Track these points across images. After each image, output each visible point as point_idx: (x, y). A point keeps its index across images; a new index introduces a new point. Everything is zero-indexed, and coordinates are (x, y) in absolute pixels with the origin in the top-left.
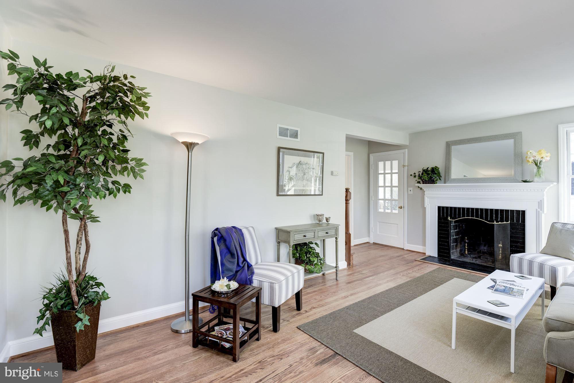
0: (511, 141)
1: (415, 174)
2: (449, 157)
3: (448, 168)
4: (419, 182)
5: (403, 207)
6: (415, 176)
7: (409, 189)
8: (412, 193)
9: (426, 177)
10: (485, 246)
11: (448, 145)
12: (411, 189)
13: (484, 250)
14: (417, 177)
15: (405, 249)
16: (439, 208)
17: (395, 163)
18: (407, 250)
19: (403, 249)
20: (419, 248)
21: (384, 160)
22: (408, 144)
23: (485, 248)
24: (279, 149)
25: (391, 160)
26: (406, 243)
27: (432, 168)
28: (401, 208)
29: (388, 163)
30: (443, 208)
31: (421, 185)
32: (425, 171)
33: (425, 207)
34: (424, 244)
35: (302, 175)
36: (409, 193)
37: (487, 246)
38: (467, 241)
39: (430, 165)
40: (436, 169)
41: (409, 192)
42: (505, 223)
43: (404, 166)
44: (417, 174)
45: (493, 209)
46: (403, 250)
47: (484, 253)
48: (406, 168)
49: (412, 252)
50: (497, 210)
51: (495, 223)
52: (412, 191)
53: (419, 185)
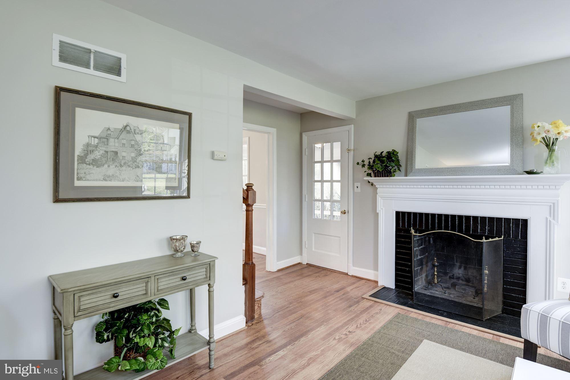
0: (506, 110)
1: (363, 161)
2: (413, 135)
3: (410, 155)
4: (369, 175)
5: (347, 212)
6: (363, 166)
7: (356, 184)
8: (359, 190)
9: (379, 167)
10: (460, 268)
11: (412, 117)
12: (358, 184)
13: (459, 274)
14: (366, 167)
15: (350, 273)
17: (337, 146)
18: (353, 276)
19: (347, 274)
20: (368, 274)
21: (322, 141)
22: (354, 117)
23: (460, 271)
24: (59, 91)
25: (331, 141)
26: (351, 264)
27: (388, 152)
28: (345, 213)
29: (327, 146)
30: (403, 213)
31: (372, 179)
32: (378, 157)
33: (377, 212)
34: (376, 268)
36: (355, 191)
37: (462, 268)
38: (437, 264)
39: (385, 148)
40: (393, 154)
42: (497, 239)
43: (349, 150)
44: (366, 163)
45: (477, 217)
46: (346, 276)
48: (352, 153)
49: (359, 279)
50: (483, 219)
51: (484, 240)
52: (359, 187)
53: (369, 178)
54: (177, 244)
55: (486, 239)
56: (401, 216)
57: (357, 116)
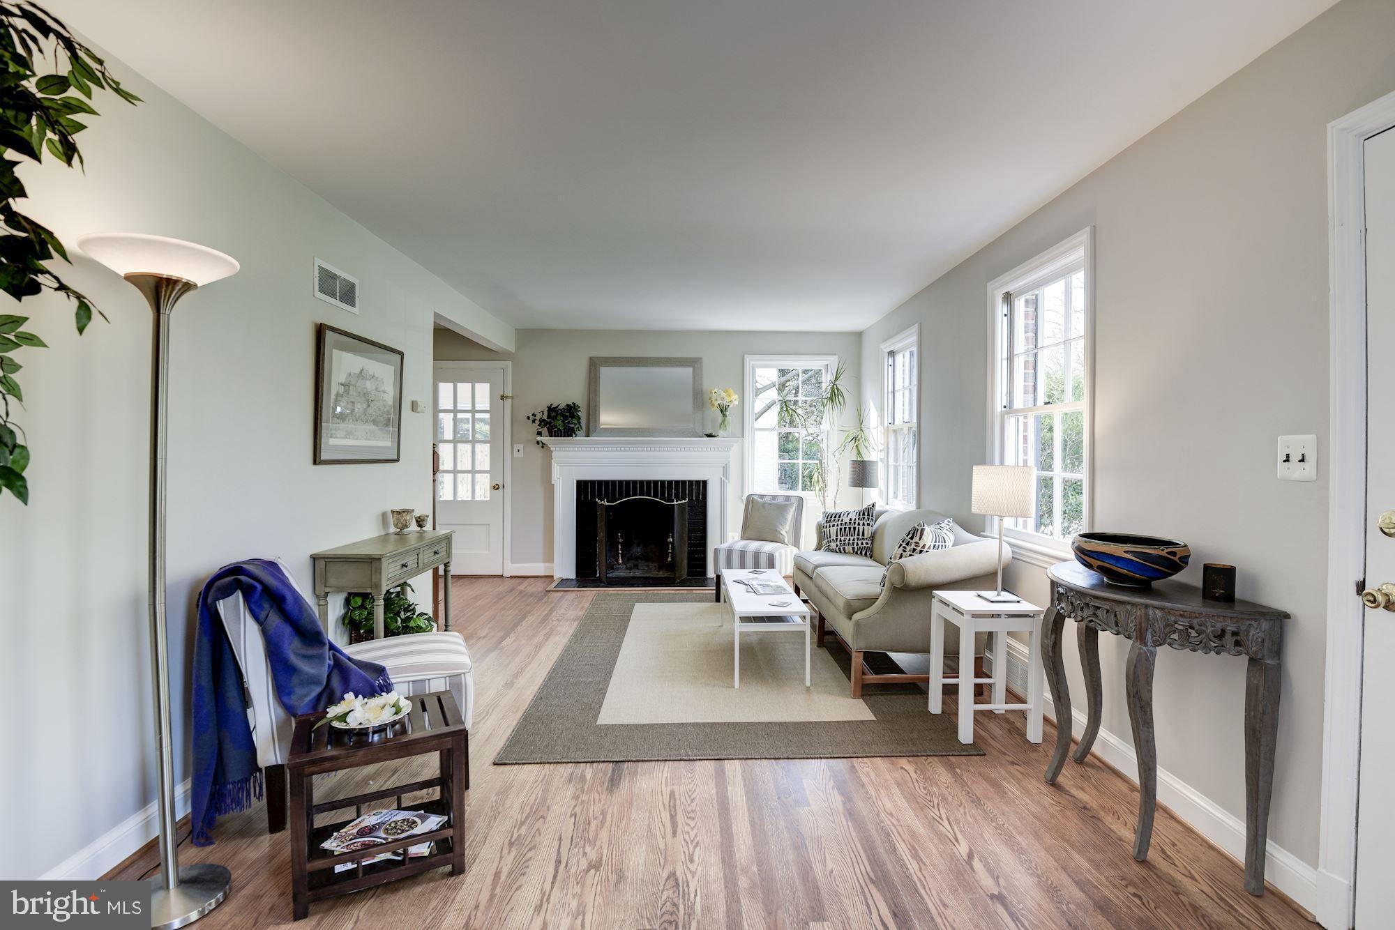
1: (534, 415)
3: (593, 410)
4: (539, 434)
5: (501, 486)
6: (534, 421)
7: (516, 447)
8: (521, 454)
9: (559, 424)
10: (638, 546)
11: (594, 365)
12: (521, 447)
13: (638, 552)
14: (537, 422)
15: (507, 574)
16: (579, 482)
17: (483, 390)
18: (512, 577)
19: (502, 576)
20: (538, 568)
21: (455, 380)
22: (513, 350)
23: (639, 550)
24: (319, 327)
25: (473, 381)
26: (508, 562)
27: (568, 405)
28: (498, 489)
29: (465, 388)
30: (586, 482)
31: (545, 439)
32: (552, 410)
33: (553, 482)
34: (549, 557)
35: (365, 406)
36: (515, 456)
37: (641, 546)
38: (621, 540)
39: (562, 401)
40: (574, 407)
41: (516, 454)
43: (503, 398)
44: (538, 417)
46: (500, 579)
47: (637, 558)
48: (508, 402)
49: (520, 580)
50: (670, 482)
51: (675, 503)
52: (521, 451)
53: (539, 438)
54: (408, 518)
55: (677, 501)
56: (582, 486)
57: (517, 349)
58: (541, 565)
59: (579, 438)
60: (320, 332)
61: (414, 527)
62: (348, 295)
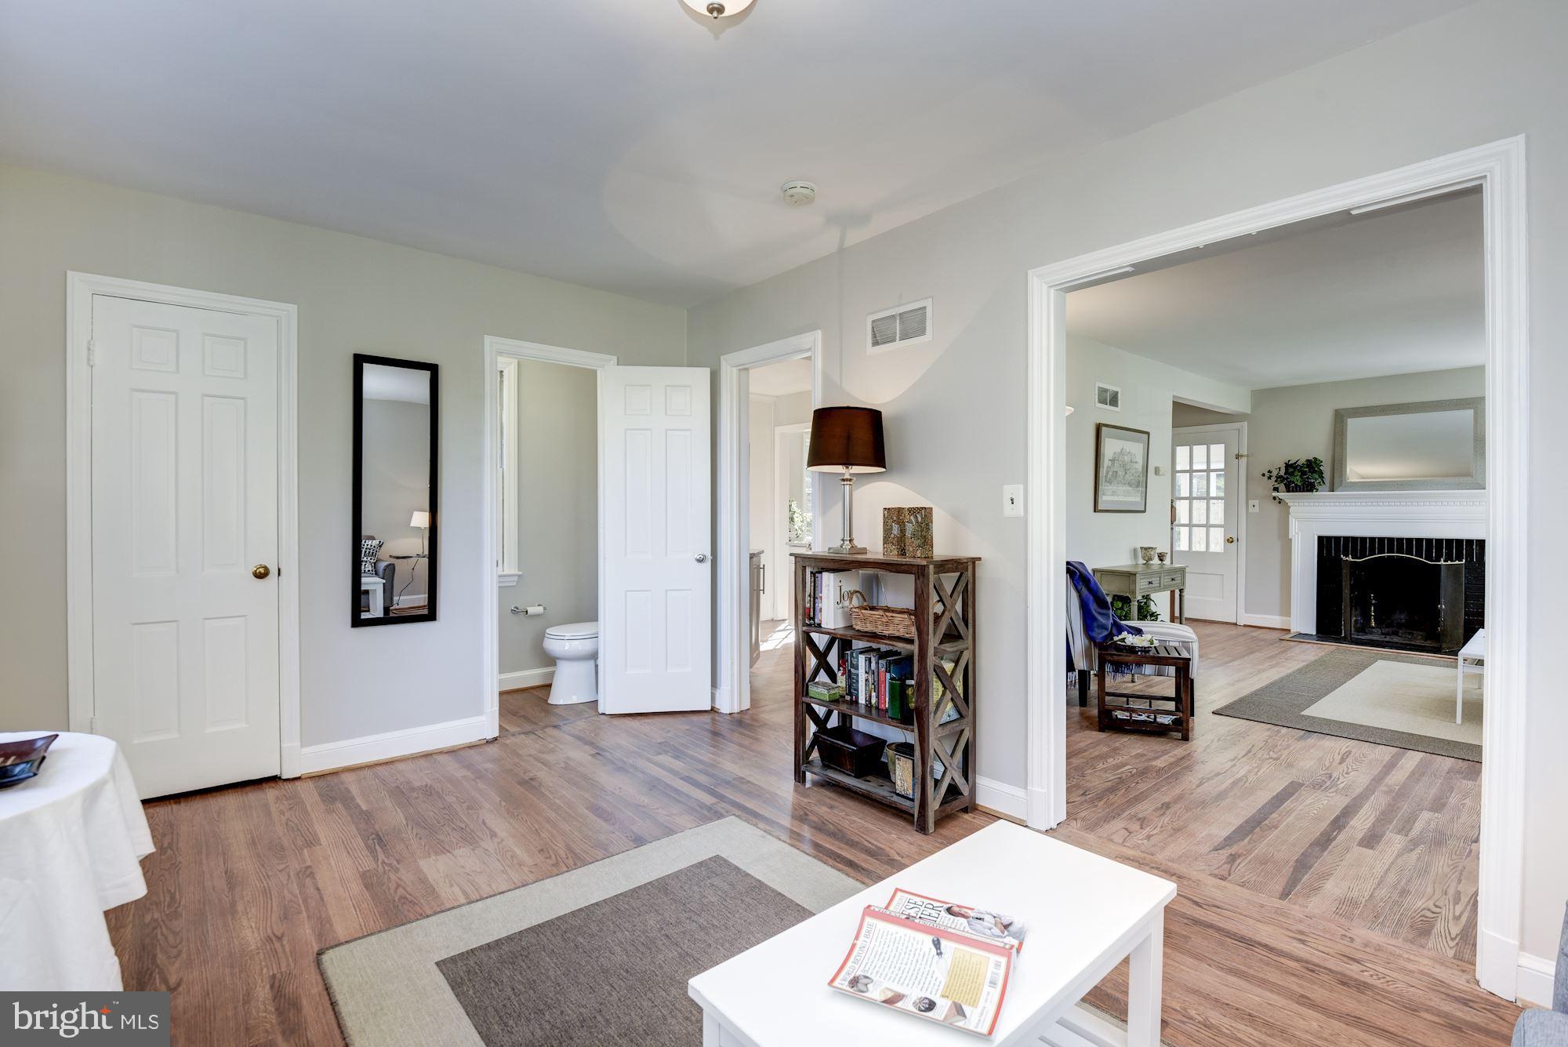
0: (1469, 413)
1: (1270, 472)
2: (1342, 439)
3: (1338, 463)
4: (1276, 489)
5: (1235, 539)
6: (1269, 478)
7: (1251, 502)
8: (1257, 509)
9: (1297, 479)
10: (1402, 612)
11: (1340, 418)
12: (1256, 502)
14: (1273, 479)
15: (1241, 622)
16: (1321, 539)
17: (1218, 451)
18: (1245, 626)
19: (1235, 624)
20: (1275, 621)
21: (1191, 443)
22: (1249, 411)
23: (1403, 617)
24: (1099, 427)
25: (1208, 442)
26: (1242, 611)
27: (1308, 461)
28: (1232, 542)
29: (1200, 451)
30: (1329, 539)
31: (1282, 495)
32: (1293, 467)
33: (1290, 537)
34: (1286, 610)
35: (1124, 473)
36: (1250, 511)
38: (1374, 602)
39: (1301, 456)
40: (1315, 462)
41: (1251, 509)
42: (1457, 562)
43: (1238, 457)
44: (1275, 473)
45: (1432, 540)
46: (1233, 627)
47: (1400, 626)
48: (1243, 461)
49: (1256, 630)
50: (1439, 541)
51: (1442, 562)
52: (1257, 507)
53: (1275, 494)
55: (1444, 561)
56: (1324, 542)
57: (1253, 408)
58: (1278, 618)
59: (1322, 493)
60: (1098, 429)
61: (1156, 561)
62: (1114, 400)
